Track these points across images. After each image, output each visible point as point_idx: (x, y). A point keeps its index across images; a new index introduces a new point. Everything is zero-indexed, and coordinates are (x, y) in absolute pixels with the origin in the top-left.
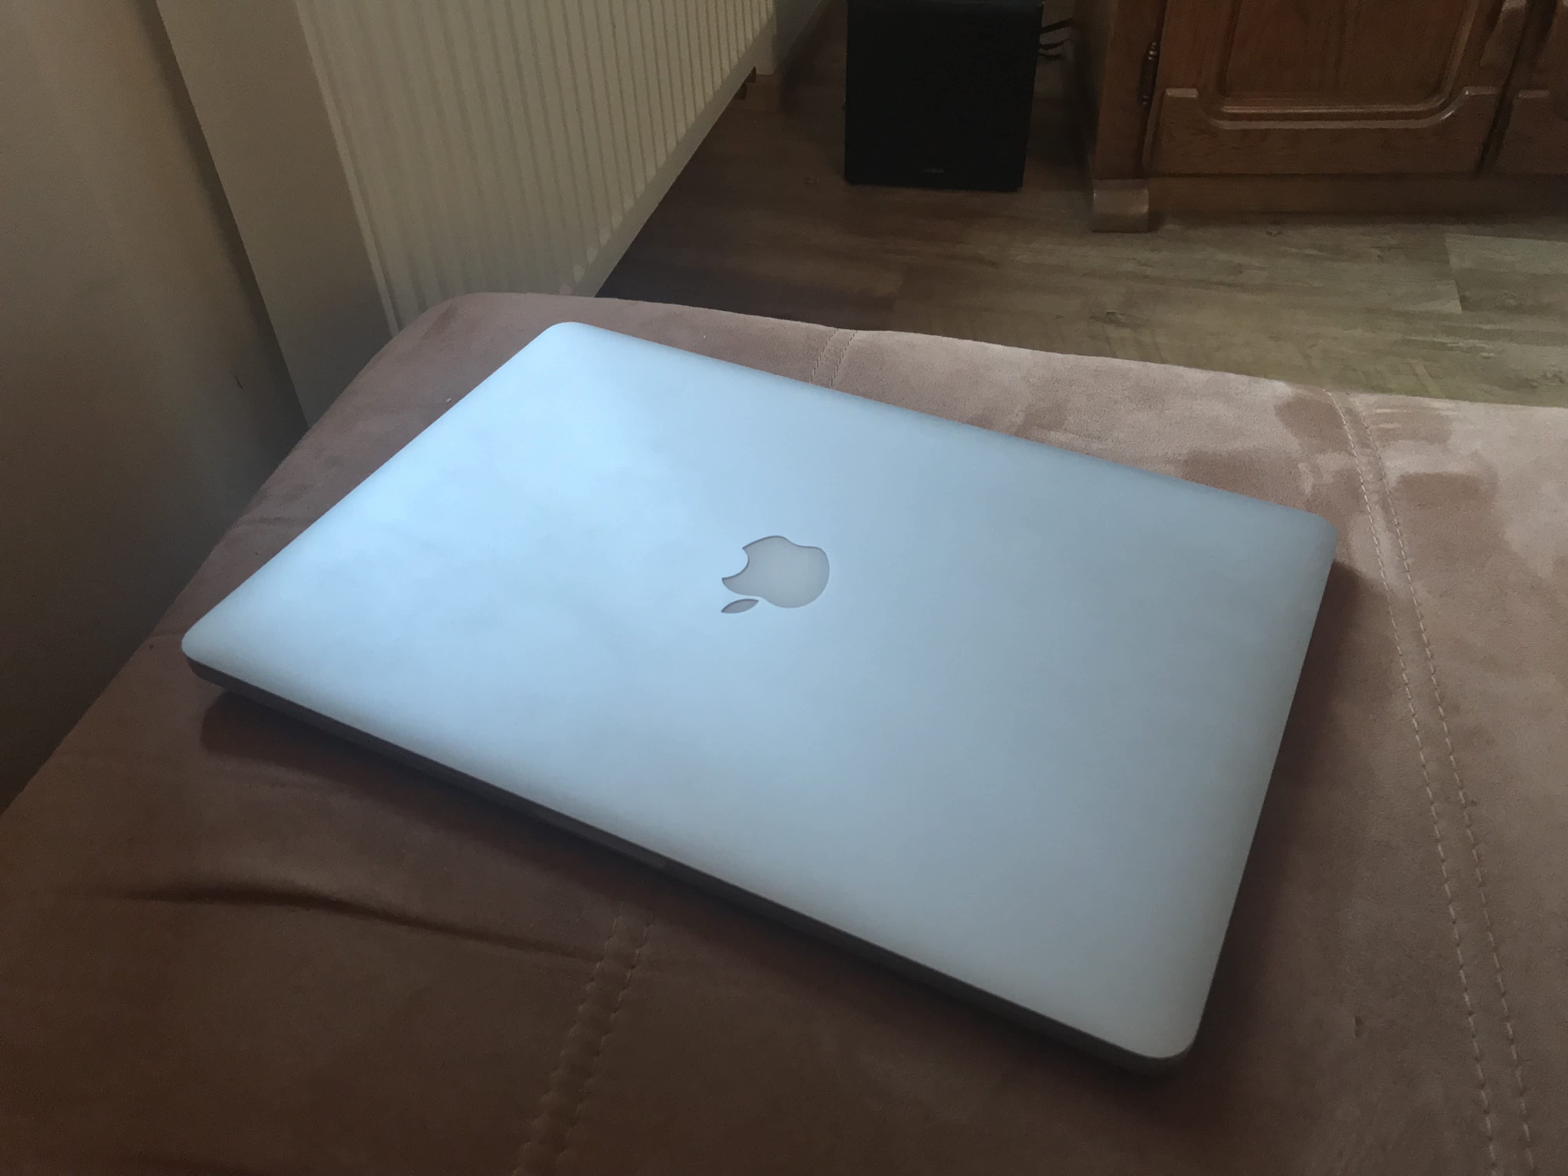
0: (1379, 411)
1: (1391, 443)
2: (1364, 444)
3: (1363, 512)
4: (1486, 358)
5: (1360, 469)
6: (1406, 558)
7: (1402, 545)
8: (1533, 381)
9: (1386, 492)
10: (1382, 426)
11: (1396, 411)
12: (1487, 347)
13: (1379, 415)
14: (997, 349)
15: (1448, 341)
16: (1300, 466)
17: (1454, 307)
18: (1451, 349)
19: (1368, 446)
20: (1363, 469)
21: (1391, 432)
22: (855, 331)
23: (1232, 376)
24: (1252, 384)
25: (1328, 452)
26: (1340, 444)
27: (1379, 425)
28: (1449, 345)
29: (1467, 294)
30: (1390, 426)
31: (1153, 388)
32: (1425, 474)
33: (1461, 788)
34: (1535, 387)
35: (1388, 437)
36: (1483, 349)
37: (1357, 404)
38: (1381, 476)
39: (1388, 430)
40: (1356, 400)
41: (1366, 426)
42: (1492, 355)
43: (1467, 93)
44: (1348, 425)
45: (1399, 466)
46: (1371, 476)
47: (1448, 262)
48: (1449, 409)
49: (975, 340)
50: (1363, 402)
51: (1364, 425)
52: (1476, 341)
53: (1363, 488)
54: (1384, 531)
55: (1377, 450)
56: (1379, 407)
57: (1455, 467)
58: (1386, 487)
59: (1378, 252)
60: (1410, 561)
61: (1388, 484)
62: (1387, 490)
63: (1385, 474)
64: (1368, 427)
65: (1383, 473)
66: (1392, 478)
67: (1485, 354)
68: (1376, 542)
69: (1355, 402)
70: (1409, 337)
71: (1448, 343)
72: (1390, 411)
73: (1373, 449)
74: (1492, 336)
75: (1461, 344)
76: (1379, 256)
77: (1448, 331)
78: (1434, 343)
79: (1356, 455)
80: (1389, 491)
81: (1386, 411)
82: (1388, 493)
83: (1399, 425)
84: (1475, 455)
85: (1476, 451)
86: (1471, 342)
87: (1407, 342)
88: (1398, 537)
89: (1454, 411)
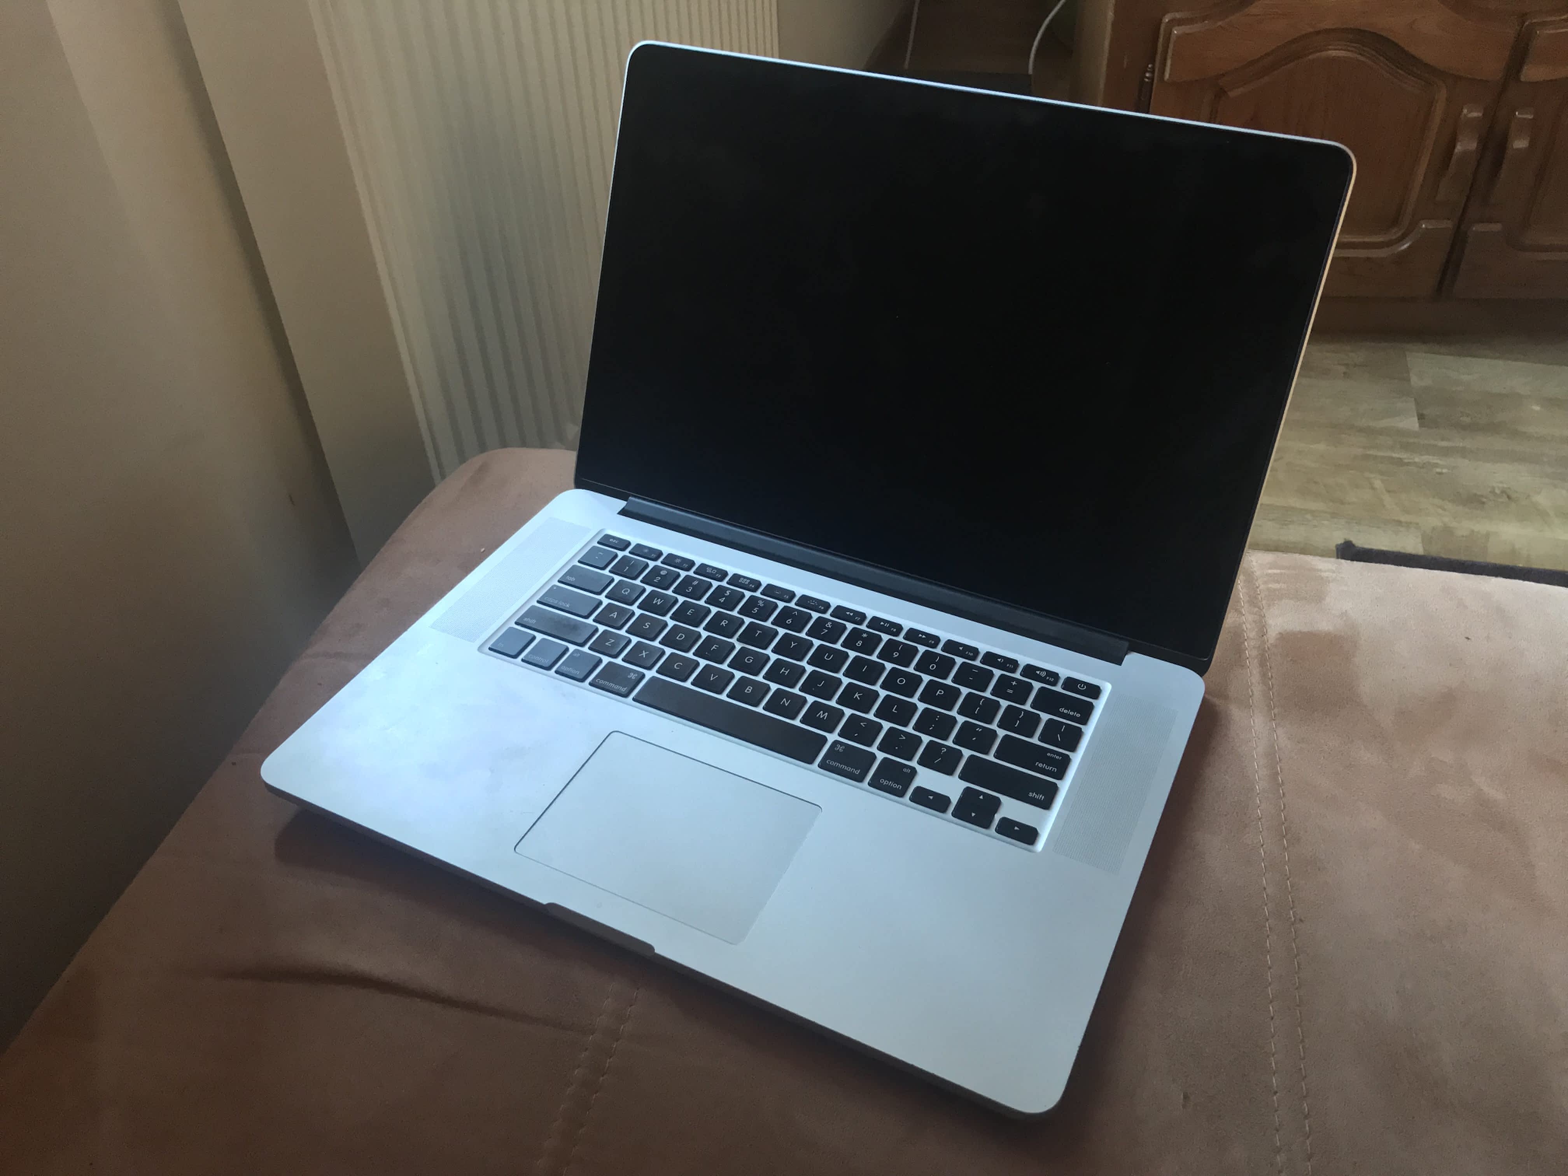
0: (1270, 571)
1: (1275, 602)
2: (1253, 602)
3: (1243, 666)
4: (1440, 474)
5: (1246, 626)
6: (1274, 707)
7: (1272, 697)
8: (1482, 496)
9: (1265, 648)
10: (1270, 586)
11: (1283, 571)
12: (1441, 463)
13: (1271, 575)
15: (1406, 457)
17: (1411, 423)
18: (1408, 464)
19: (1256, 605)
20: (1249, 626)
21: (1277, 592)
28: (1406, 461)
29: (1425, 412)
30: (1277, 586)
32: (1300, 632)
33: (1292, 909)
34: (1483, 503)
35: (1274, 597)
36: (1437, 465)
37: (1254, 563)
38: (1262, 632)
39: (1275, 590)
41: (1258, 585)
42: (1444, 471)
43: (1424, 226)
44: (1242, 584)
45: (1279, 624)
46: (1254, 633)
47: (1409, 380)
48: (1329, 571)
50: (1260, 561)
51: (1255, 584)
52: (1431, 457)
53: (1246, 644)
54: (1259, 683)
55: (1263, 608)
56: (1270, 568)
57: (1324, 625)
58: (1266, 643)
59: (1342, 369)
60: (1276, 710)
61: (1268, 641)
62: (1266, 646)
63: (1267, 630)
64: (1259, 586)
65: (1265, 630)
66: (1272, 634)
67: (1438, 470)
68: (1251, 694)
69: (1252, 561)
70: (1368, 452)
71: (1405, 459)
72: (1279, 571)
73: (1259, 608)
74: (1446, 452)
75: (1417, 460)
76: (1344, 373)
77: (1406, 447)
78: (1392, 458)
79: (1244, 613)
80: (1268, 647)
81: (1275, 571)
82: (1267, 649)
83: (1283, 586)
84: (1344, 614)
85: (1346, 611)
86: (1426, 458)
87: (1366, 457)
88: (1270, 689)
89: (1334, 572)
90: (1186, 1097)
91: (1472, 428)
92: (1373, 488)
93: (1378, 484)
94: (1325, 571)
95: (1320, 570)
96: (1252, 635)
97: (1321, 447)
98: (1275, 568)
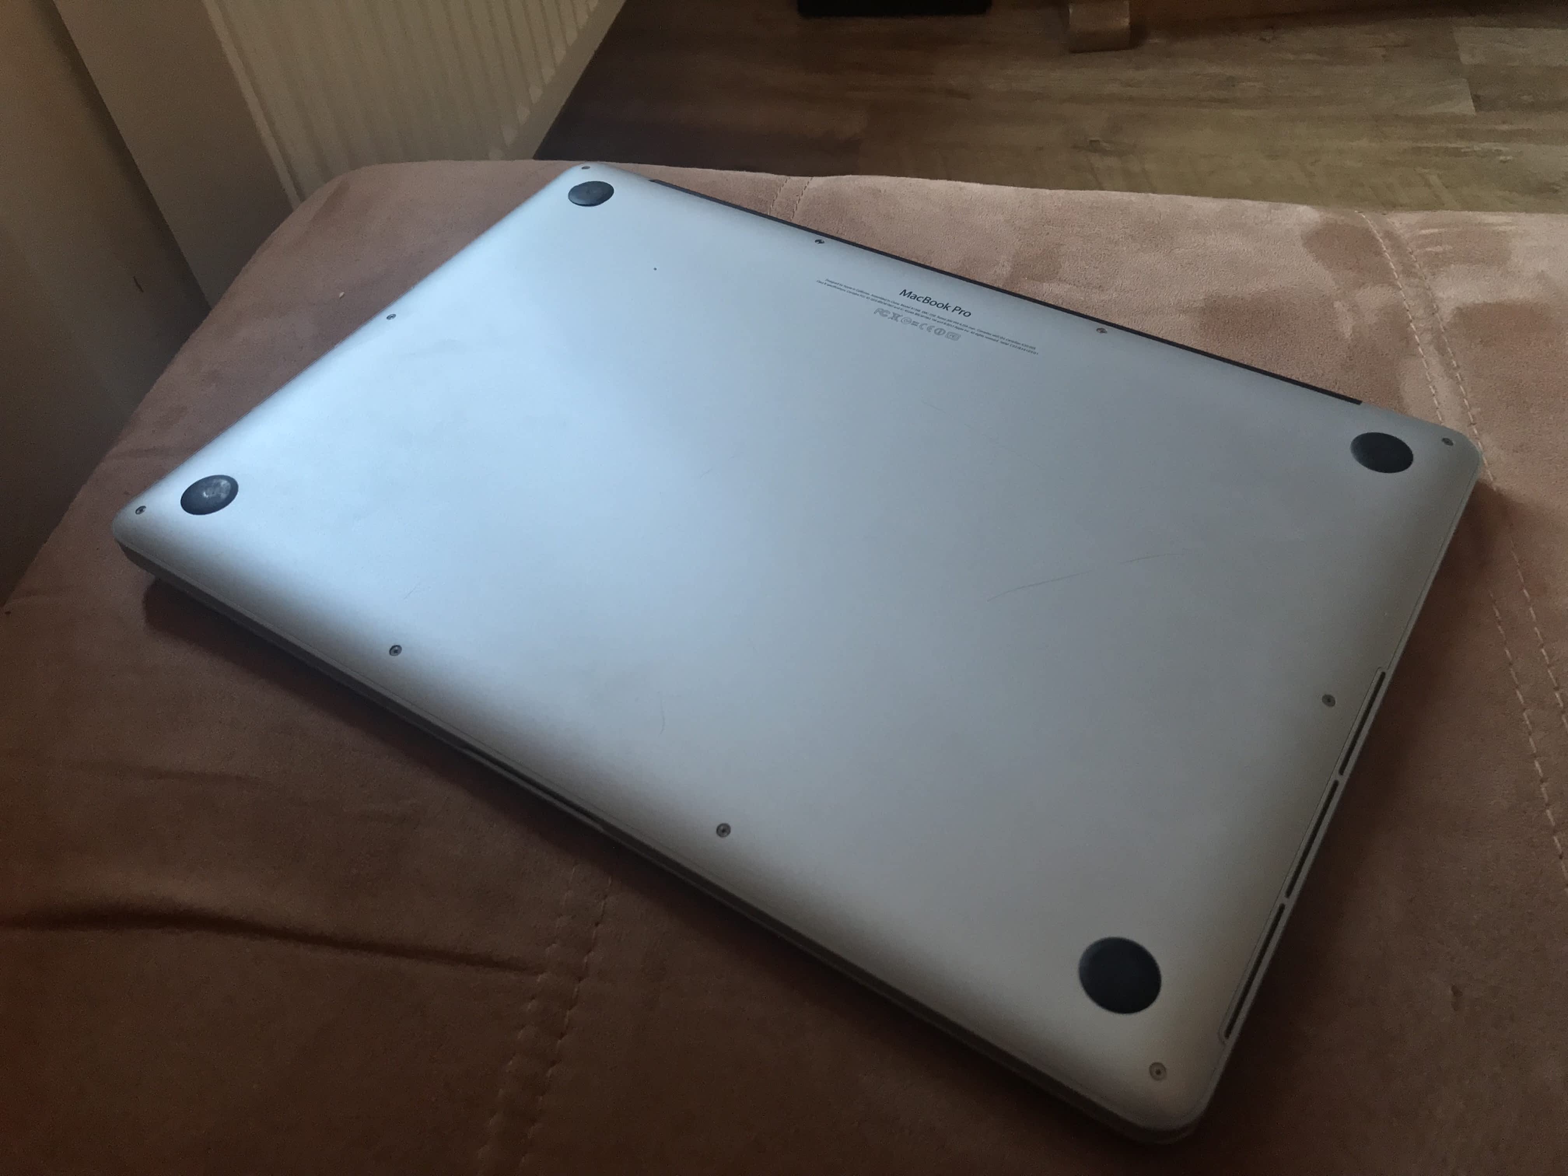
0: (1424, 232)
1: (1441, 269)
2: (1408, 272)
3: (1415, 355)
4: (1504, 162)
5: (1407, 303)
6: (1470, 407)
7: (1464, 393)
8: (1554, 184)
9: (1440, 329)
10: (1429, 249)
11: (1443, 230)
12: (1502, 149)
13: (1426, 237)
14: (976, 188)
15: (1463, 146)
16: (1337, 304)
17: (1467, 107)
18: (1465, 154)
19: (1415, 275)
20: (1412, 303)
21: (1440, 256)
22: (810, 178)
23: (1248, 203)
24: (1272, 211)
25: (1368, 286)
26: (1383, 277)
27: (1427, 249)
28: (1464, 150)
29: (1480, 93)
30: (1439, 249)
31: (1159, 223)
32: (1483, 304)
33: (1557, 689)
34: (1556, 191)
35: (1437, 263)
36: (1499, 152)
37: (1397, 225)
38: (1432, 310)
39: (1437, 254)
40: (1395, 221)
41: (1411, 251)
42: (1508, 158)
44: (1389, 251)
45: (1453, 297)
46: (1421, 311)
47: (1458, 59)
48: (1507, 224)
49: (949, 179)
50: (1404, 222)
51: (1407, 250)
52: (1492, 144)
53: (1413, 327)
54: (1442, 376)
55: (1426, 279)
56: (1422, 228)
57: (1518, 292)
58: (1439, 322)
59: (1381, 52)
60: (1475, 411)
61: (1442, 320)
62: (1441, 327)
63: (1437, 307)
64: (1413, 252)
65: (1435, 307)
66: (1447, 311)
67: (1502, 158)
68: (1433, 392)
69: (1393, 223)
70: (1419, 145)
71: (1462, 148)
72: (1436, 230)
73: (1420, 278)
74: (1508, 137)
75: (1476, 148)
76: (1384, 56)
77: (1462, 135)
78: (1447, 148)
79: (1401, 287)
80: (1444, 327)
81: (1432, 231)
82: (1443, 331)
83: (1449, 247)
84: (1541, 276)
85: (1542, 271)
86: (1487, 145)
87: (1417, 151)
88: (1458, 383)
89: (1512, 225)
90: (1456, 992)
91: (1536, 107)
92: (1428, 185)
93: (1434, 179)
94: (1500, 225)
95: (1492, 224)
96: (1420, 313)
97: (1363, 143)
98: (1428, 227)
